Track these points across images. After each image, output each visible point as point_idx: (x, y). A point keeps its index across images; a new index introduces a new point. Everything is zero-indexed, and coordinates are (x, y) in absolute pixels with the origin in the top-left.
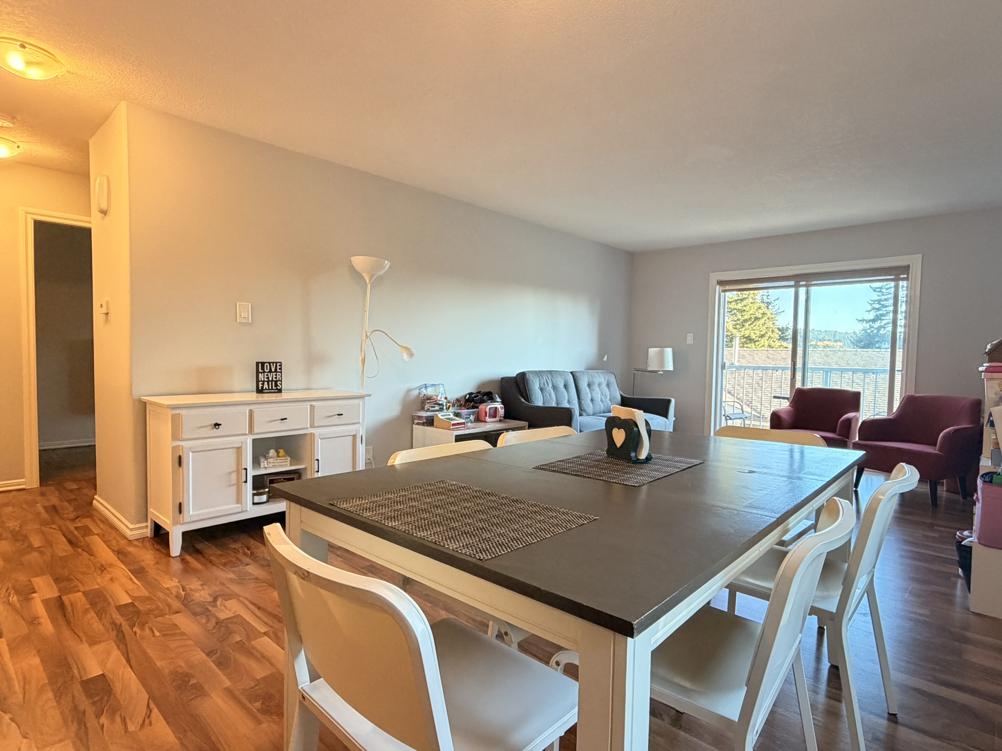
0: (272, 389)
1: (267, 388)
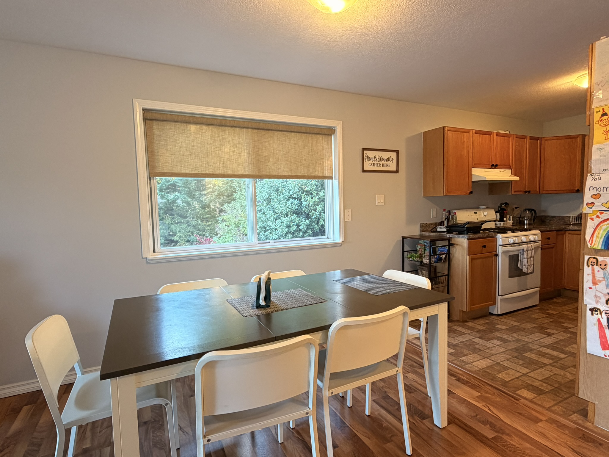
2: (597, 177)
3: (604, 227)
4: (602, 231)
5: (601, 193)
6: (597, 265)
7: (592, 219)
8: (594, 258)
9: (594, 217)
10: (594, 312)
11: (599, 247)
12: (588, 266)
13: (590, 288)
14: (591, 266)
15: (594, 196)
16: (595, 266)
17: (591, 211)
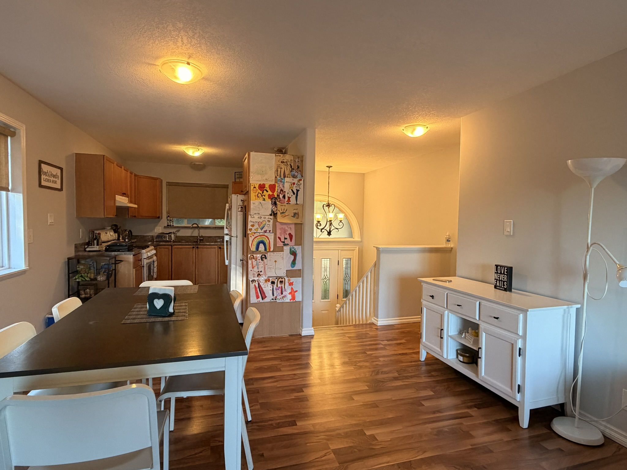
0: (501, 287)
1: (499, 286)
2: (253, 216)
3: (256, 240)
4: (255, 242)
5: (254, 224)
6: (254, 259)
7: (251, 237)
8: (252, 255)
9: (252, 235)
10: (253, 282)
11: (255, 250)
12: (250, 260)
13: (251, 270)
14: (251, 260)
15: (252, 226)
16: (253, 259)
17: (250, 233)
